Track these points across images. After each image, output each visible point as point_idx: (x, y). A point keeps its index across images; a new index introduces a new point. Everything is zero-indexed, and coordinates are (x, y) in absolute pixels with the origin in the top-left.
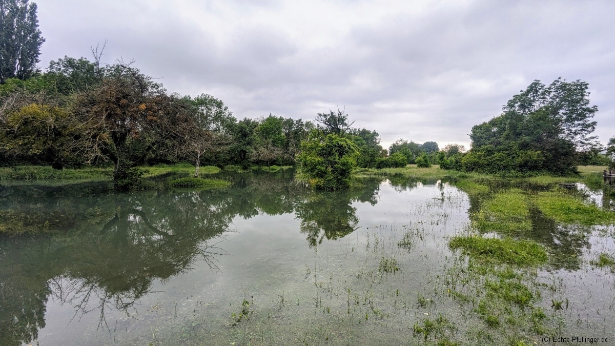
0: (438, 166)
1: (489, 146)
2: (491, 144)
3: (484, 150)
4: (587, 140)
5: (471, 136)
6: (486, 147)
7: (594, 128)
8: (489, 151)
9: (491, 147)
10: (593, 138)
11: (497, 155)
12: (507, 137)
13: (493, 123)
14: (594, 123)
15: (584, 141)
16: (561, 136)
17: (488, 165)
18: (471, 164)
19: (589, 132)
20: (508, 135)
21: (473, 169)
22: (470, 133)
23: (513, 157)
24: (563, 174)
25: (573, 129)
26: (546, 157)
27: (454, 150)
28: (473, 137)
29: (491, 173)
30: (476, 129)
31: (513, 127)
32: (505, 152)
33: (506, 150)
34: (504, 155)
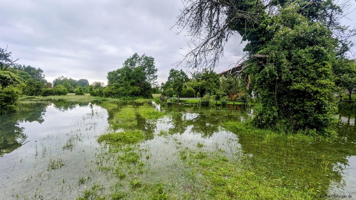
0: (89, 94)
1: (117, 83)
2: (118, 82)
3: (114, 85)
4: (155, 83)
5: (107, 77)
6: (115, 84)
7: (157, 78)
8: (117, 86)
9: (117, 84)
10: (157, 82)
11: (121, 88)
12: (125, 80)
13: (118, 71)
14: (157, 76)
15: (154, 83)
16: (146, 80)
17: (117, 93)
18: (108, 93)
19: (155, 80)
20: (125, 78)
21: (109, 96)
22: (107, 75)
23: (128, 90)
24: (148, 98)
25: (150, 78)
26: (141, 90)
27: (98, 85)
28: (108, 78)
29: (119, 98)
30: (110, 73)
31: (128, 74)
32: (125, 87)
33: (125, 86)
34: (124, 88)
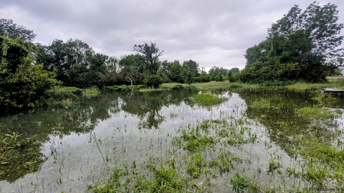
2: (260, 61)
3: (254, 65)
6: (256, 63)
8: (258, 66)
9: (259, 63)
13: (262, 46)
19: (336, 46)
23: (276, 70)
26: (302, 68)
28: (247, 57)
29: (260, 83)
30: (249, 51)
34: (269, 68)
